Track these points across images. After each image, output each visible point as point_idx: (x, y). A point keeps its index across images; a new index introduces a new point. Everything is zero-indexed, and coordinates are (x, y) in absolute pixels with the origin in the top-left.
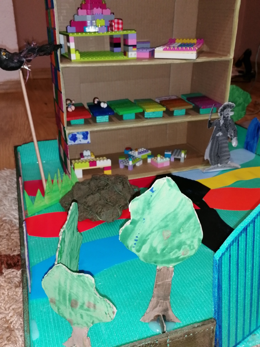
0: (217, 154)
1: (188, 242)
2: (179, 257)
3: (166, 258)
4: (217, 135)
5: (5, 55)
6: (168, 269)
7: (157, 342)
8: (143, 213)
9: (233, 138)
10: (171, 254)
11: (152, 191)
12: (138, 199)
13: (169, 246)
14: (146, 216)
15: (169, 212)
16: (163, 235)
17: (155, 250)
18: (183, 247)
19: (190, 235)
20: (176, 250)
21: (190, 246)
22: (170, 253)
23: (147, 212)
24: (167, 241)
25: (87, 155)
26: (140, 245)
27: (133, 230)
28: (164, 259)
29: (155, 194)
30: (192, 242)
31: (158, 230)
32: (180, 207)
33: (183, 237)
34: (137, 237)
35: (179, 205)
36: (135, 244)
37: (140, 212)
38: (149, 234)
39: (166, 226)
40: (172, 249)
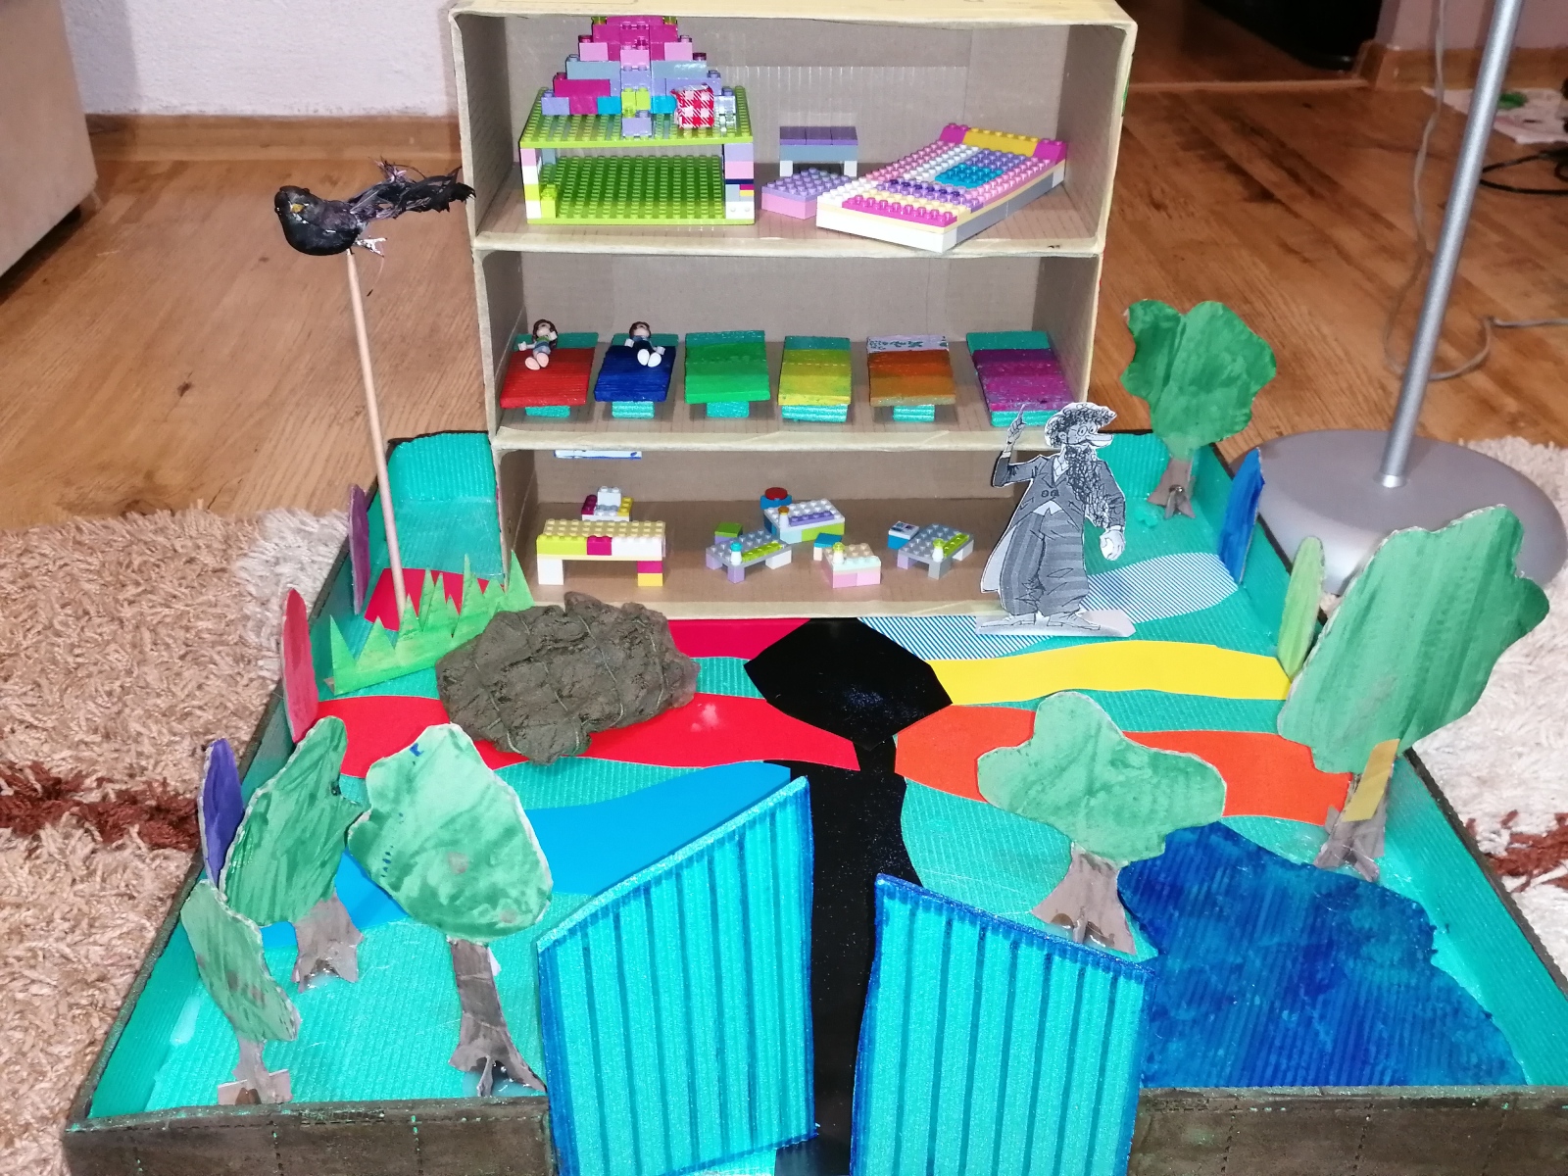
0: (1036, 576)
1: (514, 893)
2: (495, 924)
3: (465, 920)
4: (1041, 511)
5: (301, 213)
6: (472, 946)
7: (382, 1115)
8: (397, 801)
9: (1105, 526)
10: (475, 912)
11: (414, 749)
12: (382, 765)
13: (467, 893)
14: (404, 808)
15: (459, 810)
16: (450, 862)
17: (434, 894)
18: (502, 901)
19: (515, 874)
20: (486, 905)
21: (517, 901)
22: (471, 909)
23: (406, 799)
24: (460, 879)
25: (608, 504)
26: (396, 873)
27: (377, 835)
28: (459, 921)
29: (421, 760)
30: (523, 893)
31: (436, 847)
32: (485, 803)
33: (499, 876)
34: (388, 854)
35: (482, 798)
36: (385, 869)
37: (391, 795)
38: (417, 853)
39: (455, 843)
40: (474, 902)
